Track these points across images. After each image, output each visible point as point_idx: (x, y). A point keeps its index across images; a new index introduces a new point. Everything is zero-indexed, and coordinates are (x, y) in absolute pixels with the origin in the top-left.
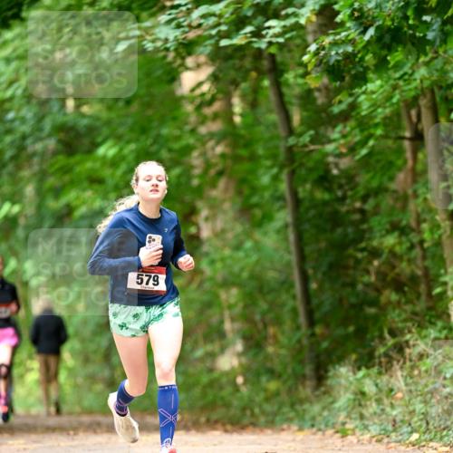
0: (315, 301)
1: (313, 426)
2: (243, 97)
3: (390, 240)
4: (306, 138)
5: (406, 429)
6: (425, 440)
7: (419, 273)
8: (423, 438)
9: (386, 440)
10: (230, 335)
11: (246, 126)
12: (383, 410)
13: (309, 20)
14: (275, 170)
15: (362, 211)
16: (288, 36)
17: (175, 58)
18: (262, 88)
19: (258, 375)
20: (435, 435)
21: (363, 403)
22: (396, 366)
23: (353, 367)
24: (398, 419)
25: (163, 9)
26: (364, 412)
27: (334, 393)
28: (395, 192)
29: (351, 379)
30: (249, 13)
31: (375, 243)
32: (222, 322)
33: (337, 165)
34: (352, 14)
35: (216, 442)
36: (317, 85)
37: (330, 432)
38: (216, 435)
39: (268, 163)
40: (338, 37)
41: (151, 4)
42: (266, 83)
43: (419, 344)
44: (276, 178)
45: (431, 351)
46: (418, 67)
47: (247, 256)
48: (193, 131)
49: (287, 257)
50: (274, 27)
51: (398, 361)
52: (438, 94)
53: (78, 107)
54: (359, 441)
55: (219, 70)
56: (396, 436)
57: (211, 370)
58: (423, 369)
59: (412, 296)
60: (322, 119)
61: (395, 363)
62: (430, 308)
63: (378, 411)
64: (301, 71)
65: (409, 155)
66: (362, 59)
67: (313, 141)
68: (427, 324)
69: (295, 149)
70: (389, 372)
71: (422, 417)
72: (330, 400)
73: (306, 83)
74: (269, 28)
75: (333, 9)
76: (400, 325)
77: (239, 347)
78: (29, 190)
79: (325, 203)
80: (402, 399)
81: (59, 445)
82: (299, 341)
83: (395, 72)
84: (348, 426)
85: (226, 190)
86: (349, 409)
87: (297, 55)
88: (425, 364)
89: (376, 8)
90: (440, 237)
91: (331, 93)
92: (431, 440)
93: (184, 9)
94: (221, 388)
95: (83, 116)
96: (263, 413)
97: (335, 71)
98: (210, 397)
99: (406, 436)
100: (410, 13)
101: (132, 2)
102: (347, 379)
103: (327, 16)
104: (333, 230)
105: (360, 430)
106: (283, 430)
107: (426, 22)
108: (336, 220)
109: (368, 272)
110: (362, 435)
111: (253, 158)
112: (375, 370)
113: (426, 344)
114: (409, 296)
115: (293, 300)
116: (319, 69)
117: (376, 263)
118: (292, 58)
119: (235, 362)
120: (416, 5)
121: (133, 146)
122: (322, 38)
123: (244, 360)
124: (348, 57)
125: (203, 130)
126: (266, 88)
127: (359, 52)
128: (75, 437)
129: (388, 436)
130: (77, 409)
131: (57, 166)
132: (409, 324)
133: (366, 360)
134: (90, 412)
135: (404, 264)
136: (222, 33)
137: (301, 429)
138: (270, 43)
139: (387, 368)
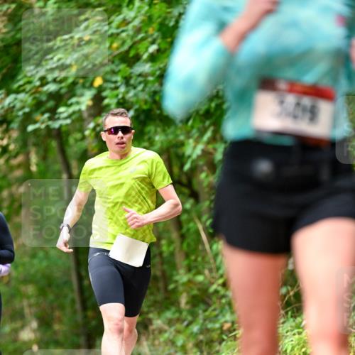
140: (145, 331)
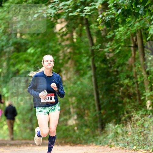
0: (101, 102)
1: (100, 144)
2: (77, 33)
3: (127, 81)
4: (98, 47)
5: (132, 145)
6: (138, 149)
7: (136, 92)
8: (137, 148)
9: (125, 149)
10: (72, 113)
11: (78, 42)
12: (124, 138)
13: (99, 7)
14: (88, 58)
15: (117, 71)
16: (92, 12)
17: (54, 20)
18: (83, 30)
19: (82, 126)
20: (142, 147)
21: (117, 136)
22: (129, 124)
23: (114, 124)
24: (129, 141)
25: (50, 3)
26: (118, 139)
27: (108, 133)
28: (128, 65)
29: (113, 128)
30: (79, 4)
31: (121, 82)
32: (70, 109)
33: (108, 56)
34: (114, 5)
35: (67, 149)
36: (102, 29)
37: (106, 146)
38: (68, 147)
39: (85, 55)
40: (109, 12)
41: (45, 1)
42: (85, 28)
43: (136, 116)
44: (88, 60)
45: (140, 119)
46: (136, 23)
47: (78, 86)
48: (60, 44)
49: (92, 87)
50: (87, 9)
51: (129, 122)
52: (143, 32)
53: (21, 36)
54: (116, 149)
55: (69, 23)
56: (129, 147)
57: (66, 125)
58: (138, 124)
59: (134, 100)
60: (103, 40)
61: (128, 122)
62: (140, 104)
63: (123, 139)
64: (96, 24)
65: (133, 52)
66: (117, 20)
67: (100, 48)
68: (139, 109)
69: (94, 50)
70: (126, 126)
71: (137, 141)
72: (106, 135)
73: (98, 28)
74: (86, 9)
75: (107, 3)
76: (130, 110)
77: (76, 117)
78: (5, 64)
79: (105, 69)
80: (130, 135)
81: (15, 150)
82: (96, 115)
83: (128, 24)
84: (112, 144)
85: (71, 64)
86: (113, 138)
87: (95, 19)
88: (138, 123)
89: (122, 3)
90: (143, 80)
91: (107, 32)
92: (140, 149)
93: (57, 3)
94: (69, 131)
95: (23, 39)
96: (84, 139)
97: (108, 24)
98: (66, 134)
99: (132, 147)
100: (133, 4)
101: (39, 1)
102: (112, 128)
103: (105, 5)
104: (107, 78)
105: (116, 145)
106: (90, 145)
107: (138, 7)
108: (108, 74)
109: (119, 92)
110: (117, 147)
111: (80, 53)
112: (121, 125)
113: (139, 116)
114: (133, 100)
115: (93, 101)
116: (102, 23)
117: (122, 89)
118: (94, 19)
119: (74, 122)
120: (135, 2)
121: (39, 49)
122: (104, 13)
123: (77, 122)
124: (112, 19)
125: (63, 44)
126: (85, 30)
127: (116, 18)
128: (20, 148)
129: (126, 147)
130: (21, 138)
131: (14, 56)
132: (133, 109)
133: (118, 122)
134: (25, 139)
135: (131, 89)
136: (69, 11)
137: (96, 145)
138: (86, 15)
139: (125, 124)
140: (129, 120)
